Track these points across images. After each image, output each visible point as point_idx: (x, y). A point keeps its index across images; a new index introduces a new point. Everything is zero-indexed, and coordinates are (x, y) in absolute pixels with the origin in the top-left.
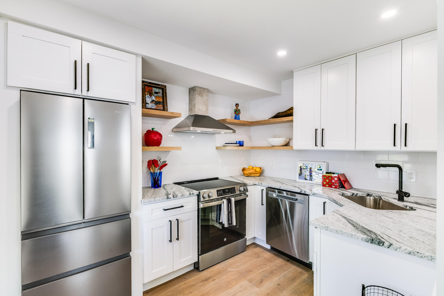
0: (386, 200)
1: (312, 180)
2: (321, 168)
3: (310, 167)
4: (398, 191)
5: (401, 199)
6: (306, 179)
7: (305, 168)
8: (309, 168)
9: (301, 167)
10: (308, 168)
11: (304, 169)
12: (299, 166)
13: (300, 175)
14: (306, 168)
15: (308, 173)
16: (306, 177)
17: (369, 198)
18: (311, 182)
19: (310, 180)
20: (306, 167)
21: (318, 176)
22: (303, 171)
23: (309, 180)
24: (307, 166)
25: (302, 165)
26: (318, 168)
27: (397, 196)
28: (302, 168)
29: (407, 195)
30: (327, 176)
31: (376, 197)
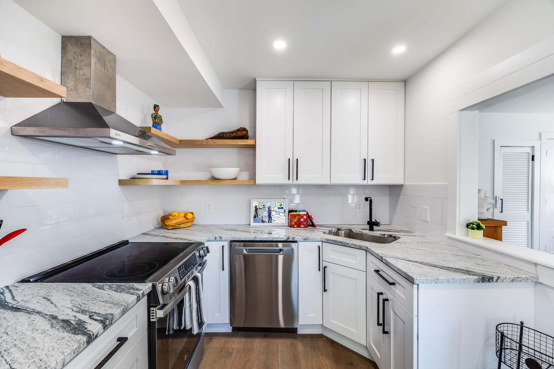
0: (359, 232)
1: (271, 222)
2: (282, 206)
3: (268, 206)
4: (368, 221)
5: (371, 229)
6: (263, 222)
7: (262, 207)
8: (268, 207)
9: (256, 207)
10: (266, 207)
11: (261, 209)
12: (254, 206)
13: (255, 217)
14: (264, 207)
15: (266, 214)
16: (263, 219)
17: (341, 233)
18: (270, 224)
19: (269, 222)
20: (264, 206)
21: (279, 216)
22: (259, 212)
23: (267, 222)
24: (265, 205)
25: (257, 205)
26: (279, 206)
27: (368, 227)
28: (257, 207)
29: (377, 224)
30: (295, 215)
31: (346, 231)
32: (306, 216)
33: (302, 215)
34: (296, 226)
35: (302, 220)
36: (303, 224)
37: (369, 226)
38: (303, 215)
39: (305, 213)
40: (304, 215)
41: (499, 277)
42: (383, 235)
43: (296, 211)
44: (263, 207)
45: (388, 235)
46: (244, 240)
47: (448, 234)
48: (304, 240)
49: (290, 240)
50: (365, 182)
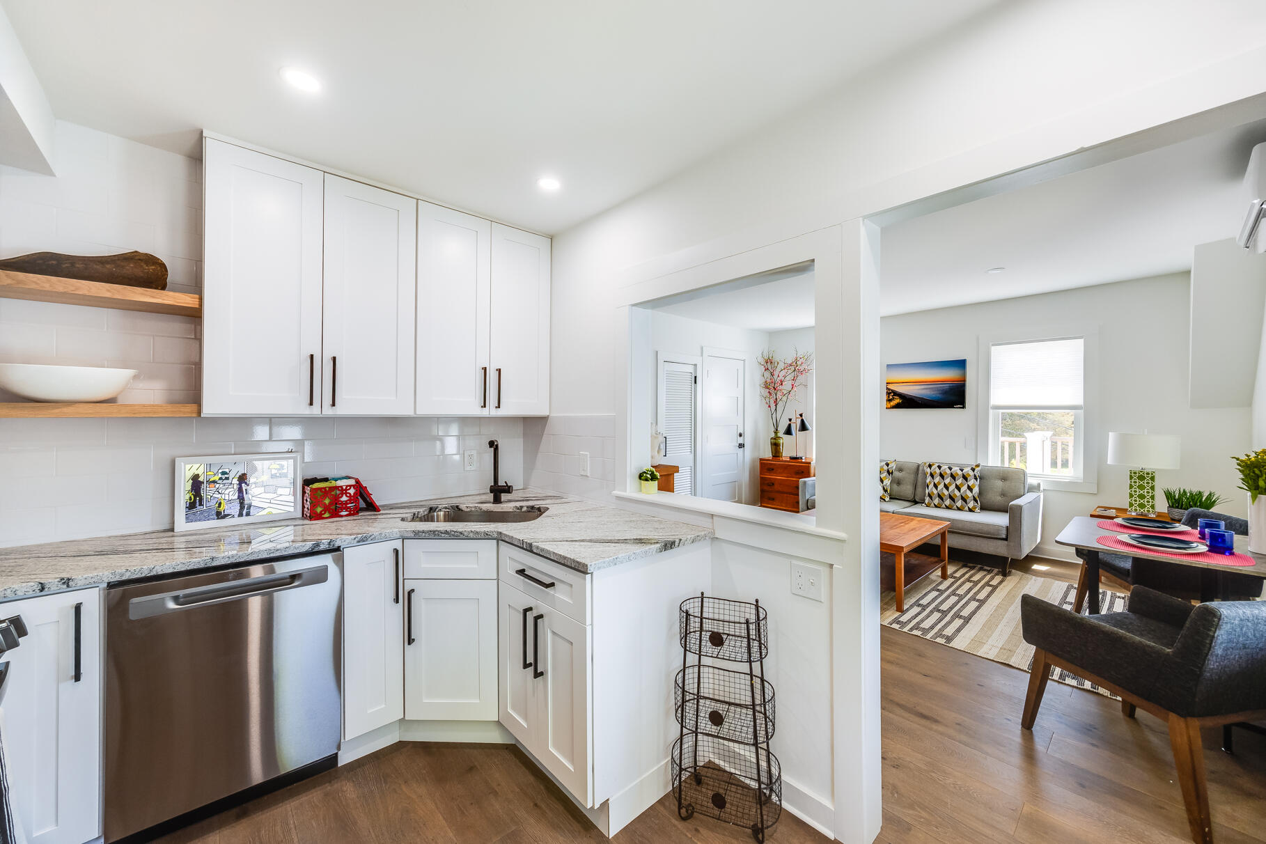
0: (473, 509)
1: (248, 514)
2: (285, 471)
3: (239, 474)
4: (491, 486)
5: (497, 500)
6: (219, 515)
7: (216, 478)
8: (238, 476)
9: (195, 478)
10: (231, 475)
11: (214, 482)
12: (189, 474)
13: (191, 506)
14: (224, 477)
15: (231, 493)
16: (221, 509)
17: (438, 516)
18: (245, 520)
19: (241, 515)
20: (224, 473)
21: (275, 495)
22: (207, 492)
23: (236, 516)
24: (227, 471)
25: (200, 472)
26: (274, 472)
27: (491, 497)
28: (201, 479)
29: (508, 489)
30: (325, 488)
31: (448, 510)
32: (354, 488)
33: (344, 487)
34: (327, 515)
35: (344, 498)
36: (346, 509)
37: (492, 494)
38: (347, 486)
39: (352, 482)
40: (350, 486)
41: (680, 540)
42: (518, 509)
43: (326, 480)
44: (220, 476)
45: (527, 507)
46: (171, 571)
47: (617, 492)
48: (358, 542)
49: (322, 547)
50: (485, 412)
